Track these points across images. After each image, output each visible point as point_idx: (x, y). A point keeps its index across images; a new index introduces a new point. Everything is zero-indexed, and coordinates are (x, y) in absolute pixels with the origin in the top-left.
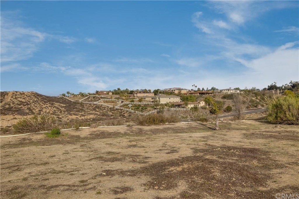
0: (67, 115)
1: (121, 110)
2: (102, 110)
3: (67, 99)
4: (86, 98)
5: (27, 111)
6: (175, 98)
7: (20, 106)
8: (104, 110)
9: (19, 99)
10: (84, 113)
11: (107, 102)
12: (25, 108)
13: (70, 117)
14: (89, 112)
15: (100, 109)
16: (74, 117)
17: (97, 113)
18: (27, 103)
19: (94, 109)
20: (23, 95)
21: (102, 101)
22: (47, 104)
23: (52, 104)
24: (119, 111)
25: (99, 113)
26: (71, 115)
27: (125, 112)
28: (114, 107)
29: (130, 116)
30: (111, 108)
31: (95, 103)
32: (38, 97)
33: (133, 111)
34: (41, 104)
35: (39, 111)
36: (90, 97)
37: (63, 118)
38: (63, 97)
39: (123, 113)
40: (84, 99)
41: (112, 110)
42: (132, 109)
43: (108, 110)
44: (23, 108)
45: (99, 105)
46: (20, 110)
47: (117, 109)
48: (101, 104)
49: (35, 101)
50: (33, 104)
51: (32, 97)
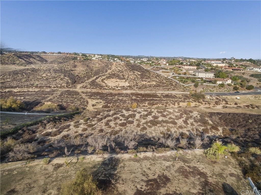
0: (141, 81)
1: (172, 80)
2: (160, 78)
3: (142, 67)
4: (152, 67)
5: (122, 77)
6: (210, 74)
7: (119, 73)
8: (162, 78)
9: (118, 68)
10: (150, 80)
11: (164, 72)
12: (121, 74)
13: (142, 83)
14: (153, 79)
15: (159, 77)
16: (144, 83)
17: (157, 80)
18: (122, 71)
19: (156, 77)
20: (120, 65)
21: (161, 71)
22: (131, 72)
23: (134, 72)
24: (170, 80)
25: (158, 80)
26: (143, 81)
27: (173, 82)
28: (167, 77)
29: (176, 85)
30: (165, 78)
31: (156, 72)
32: (127, 67)
33: (178, 82)
34: (128, 72)
35: (128, 77)
36: (155, 67)
37: (139, 83)
38: (140, 65)
39: (172, 82)
40: (151, 68)
41: (166, 79)
42: (178, 81)
43: (164, 79)
44: (120, 74)
45: (159, 74)
46: (119, 75)
47: (169, 79)
48: (160, 73)
49: (126, 70)
50: (125, 72)
51: (124, 67)
